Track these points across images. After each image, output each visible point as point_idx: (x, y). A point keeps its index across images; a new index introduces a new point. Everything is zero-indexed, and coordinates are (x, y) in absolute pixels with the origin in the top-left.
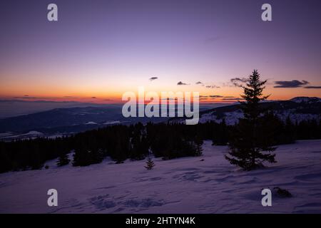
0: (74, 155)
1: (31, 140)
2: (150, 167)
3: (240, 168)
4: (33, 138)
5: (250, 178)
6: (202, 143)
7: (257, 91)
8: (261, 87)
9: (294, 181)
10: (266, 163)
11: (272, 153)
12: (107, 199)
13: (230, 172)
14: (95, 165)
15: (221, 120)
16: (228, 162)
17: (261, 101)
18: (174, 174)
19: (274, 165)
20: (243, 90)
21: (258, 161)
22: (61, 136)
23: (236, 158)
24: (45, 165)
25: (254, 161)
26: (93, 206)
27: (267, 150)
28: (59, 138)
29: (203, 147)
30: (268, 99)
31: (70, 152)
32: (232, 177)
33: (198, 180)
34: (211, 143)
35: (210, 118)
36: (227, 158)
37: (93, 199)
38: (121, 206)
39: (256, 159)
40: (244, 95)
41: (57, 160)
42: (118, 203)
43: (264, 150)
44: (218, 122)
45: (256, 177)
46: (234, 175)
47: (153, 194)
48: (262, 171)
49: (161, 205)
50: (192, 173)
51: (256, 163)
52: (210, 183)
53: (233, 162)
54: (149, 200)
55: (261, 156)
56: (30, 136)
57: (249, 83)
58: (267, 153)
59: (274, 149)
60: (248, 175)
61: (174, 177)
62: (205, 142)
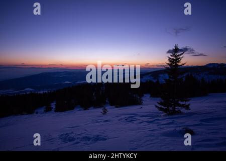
0: (55, 105)
1: (26, 94)
2: (105, 112)
3: (165, 114)
4: (28, 93)
5: (170, 121)
6: (143, 96)
7: (177, 60)
8: (181, 57)
9: (199, 123)
10: (183, 110)
11: (187, 103)
12: (70, 135)
13: (158, 116)
14: (69, 111)
15: (156, 80)
16: (157, 109)
17: (180, 67)
18: (120, 118)
19: (189, 111)
20: (167, 59)
21: (177, 108)
22: (47, 92)
23: (162, 107)
24: (36, 111)
25: (175, 109)
26: (60, 140)
27: (183, 101)
28: (46, 93)
29: (143, 99)
30: (185, 65)
31: (53, 103)
32: (158, 120)
33: (135, 122)
34: (149, 96)
35: (149, 78)
36: (156, 106)
37: (62, 135)
38: (78, 140)
39: (176, 108)
40: (168, 62)
41: (44, 107)
42: (78, 138)
43: (182, 101)
44: (155, 81)
45: (174, 120)
46: (160, 119)
47: (102, 131)
48: (179, 116)
49: (105, 139)
50: (131, 117)
51: (176, 110)
52: (142, 124)
53: (161, 109)
54: (98, 136)
55: (180, 105)
56: (25, 92)
57: (172, 54)
58: (184, 103)
59: (189, 100)
60: (169, 118)
61: (119, 120)
62: (145, 95)
